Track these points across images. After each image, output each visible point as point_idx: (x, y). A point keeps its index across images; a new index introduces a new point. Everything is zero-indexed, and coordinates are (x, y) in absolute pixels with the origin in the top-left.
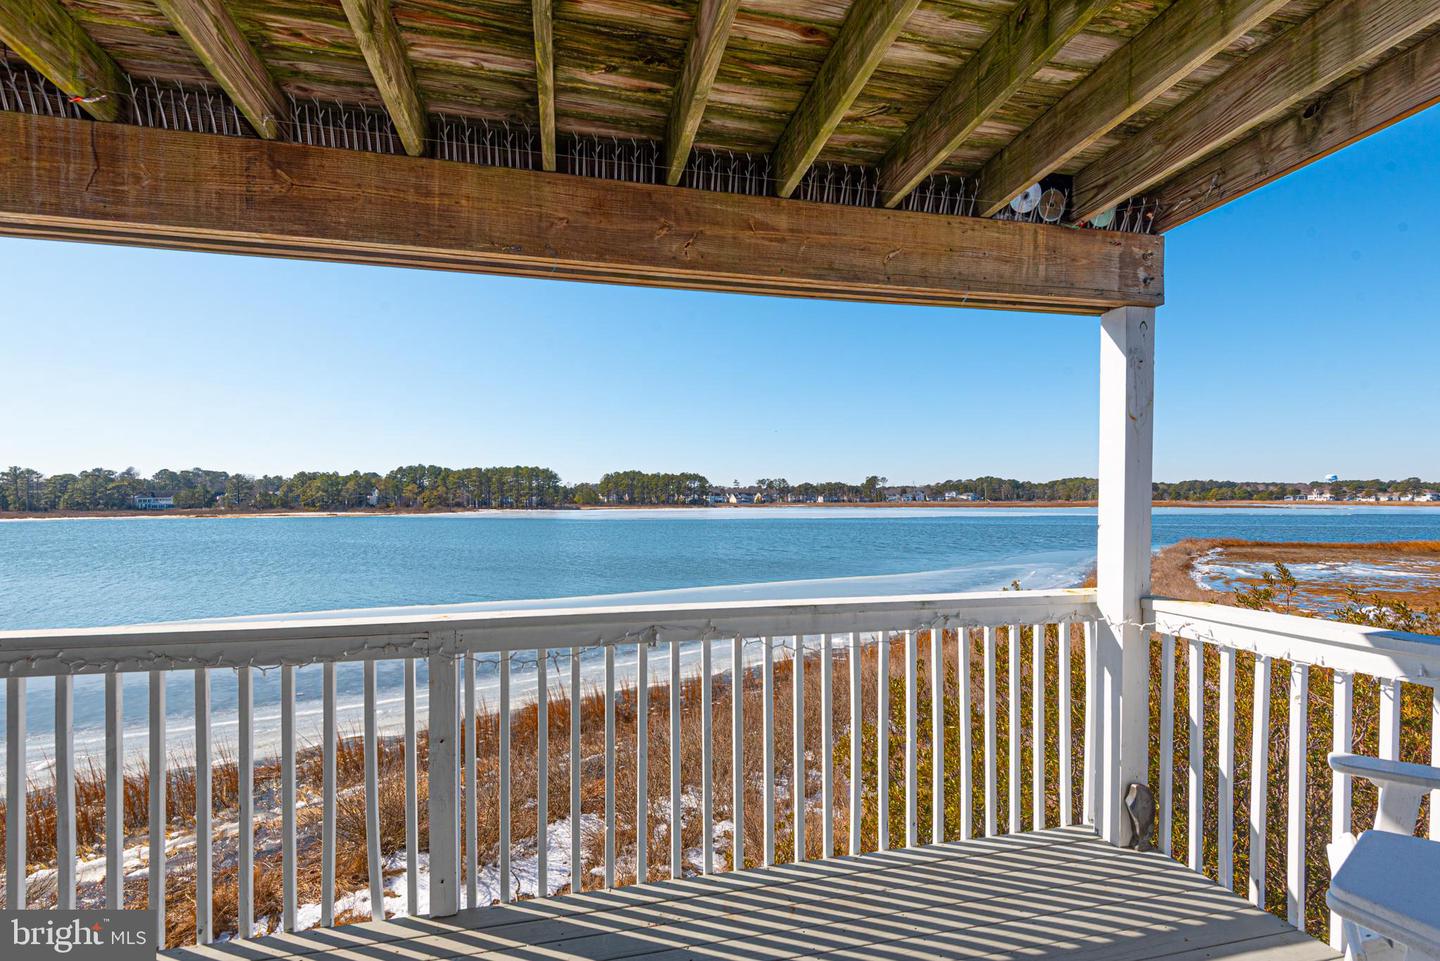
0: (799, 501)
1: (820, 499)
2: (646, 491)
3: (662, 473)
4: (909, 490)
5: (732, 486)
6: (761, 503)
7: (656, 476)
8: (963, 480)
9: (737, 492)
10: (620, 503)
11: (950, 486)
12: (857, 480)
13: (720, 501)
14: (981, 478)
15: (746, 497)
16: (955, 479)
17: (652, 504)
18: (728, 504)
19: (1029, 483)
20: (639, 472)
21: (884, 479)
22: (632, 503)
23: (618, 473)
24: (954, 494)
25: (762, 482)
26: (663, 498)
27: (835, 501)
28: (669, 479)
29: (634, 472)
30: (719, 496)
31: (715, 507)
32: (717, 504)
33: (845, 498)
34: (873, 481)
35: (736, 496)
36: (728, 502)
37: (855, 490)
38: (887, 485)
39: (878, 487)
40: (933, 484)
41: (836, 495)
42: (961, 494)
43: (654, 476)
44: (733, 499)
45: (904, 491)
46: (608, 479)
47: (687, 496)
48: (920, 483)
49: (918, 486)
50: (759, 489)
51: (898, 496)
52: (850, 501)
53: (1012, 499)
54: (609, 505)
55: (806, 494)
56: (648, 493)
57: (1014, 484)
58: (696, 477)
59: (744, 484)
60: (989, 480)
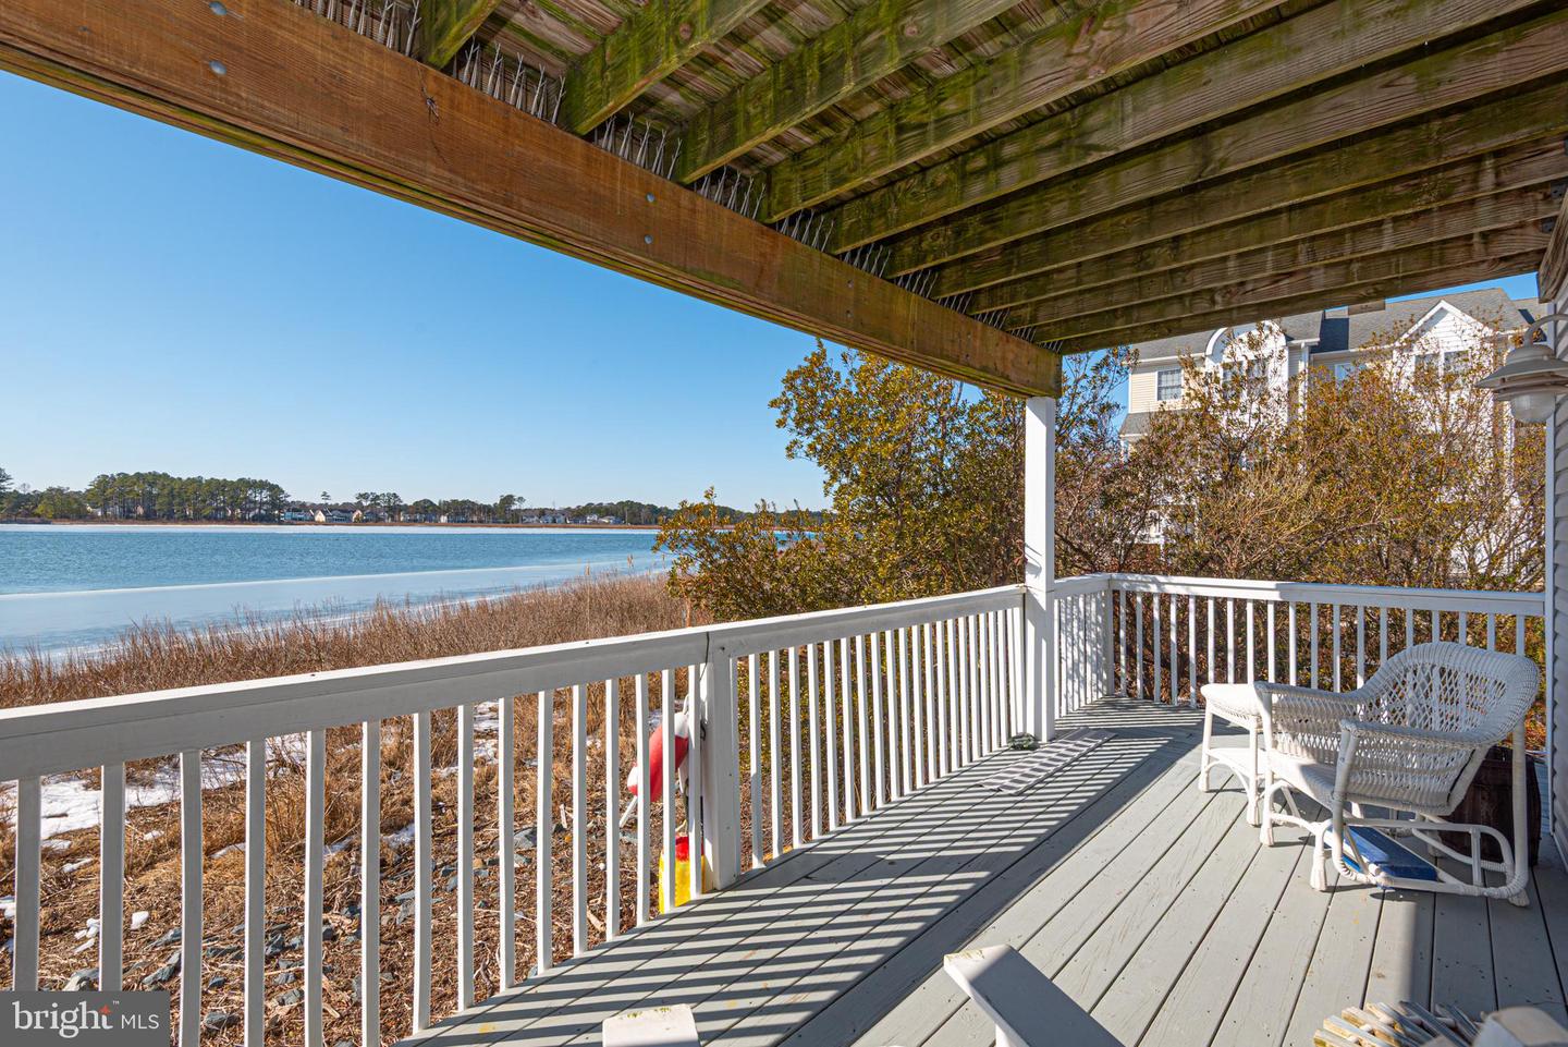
0: (415, 521)
1: (444, 519)
2: (177, 500)
3: (207, 477)
4: (547, 512)
5: (319, 501)
6: (360, 522)
7: (197, 481)
8: (605, 503)
9: (325, 509)
10: (127, 516)
11: (590, 509)
12: (491, 499)
13: (300, 519)
14: (622, 503)
15: (341, 514)
16: (596, 503)
17: (186, 520)
18: (312, 521)
19: (666, 508)
20: (165, 476)
21: (521, 499)
22: (149, 517)
23: (126, 475)
24: (595, 517)
25: (364, 496)
26: (207, 512)
27: (463, 522)
28: (219, 486)
29: (154, 475)
30: (302, 513)
31: (292, 524)
32: (293, 522)
33: (475, 519)
34: (508, 500)
35: (324, 513)
36: (313, 520)
37: (486, 509)
38: (525, 506)
39: (514, 507)
40: (573, 507)
41: (463, 514)
42: (602, 517)
43: (191, 481)
44: (320, 517)
45: (542, 513)
46: (104, 483)
47: (249, 510)
48: (560, 504)
49: (557, 508)
50: (359, 506)
51: (536, 518)
52: (481, 522)
53: (651, 523)
54: (105, 519)
55: (425, 512)
56: (180, 504)
57: (652, 509)
58: (263, 485)
59: (337, 499)
60: (630, 504)
